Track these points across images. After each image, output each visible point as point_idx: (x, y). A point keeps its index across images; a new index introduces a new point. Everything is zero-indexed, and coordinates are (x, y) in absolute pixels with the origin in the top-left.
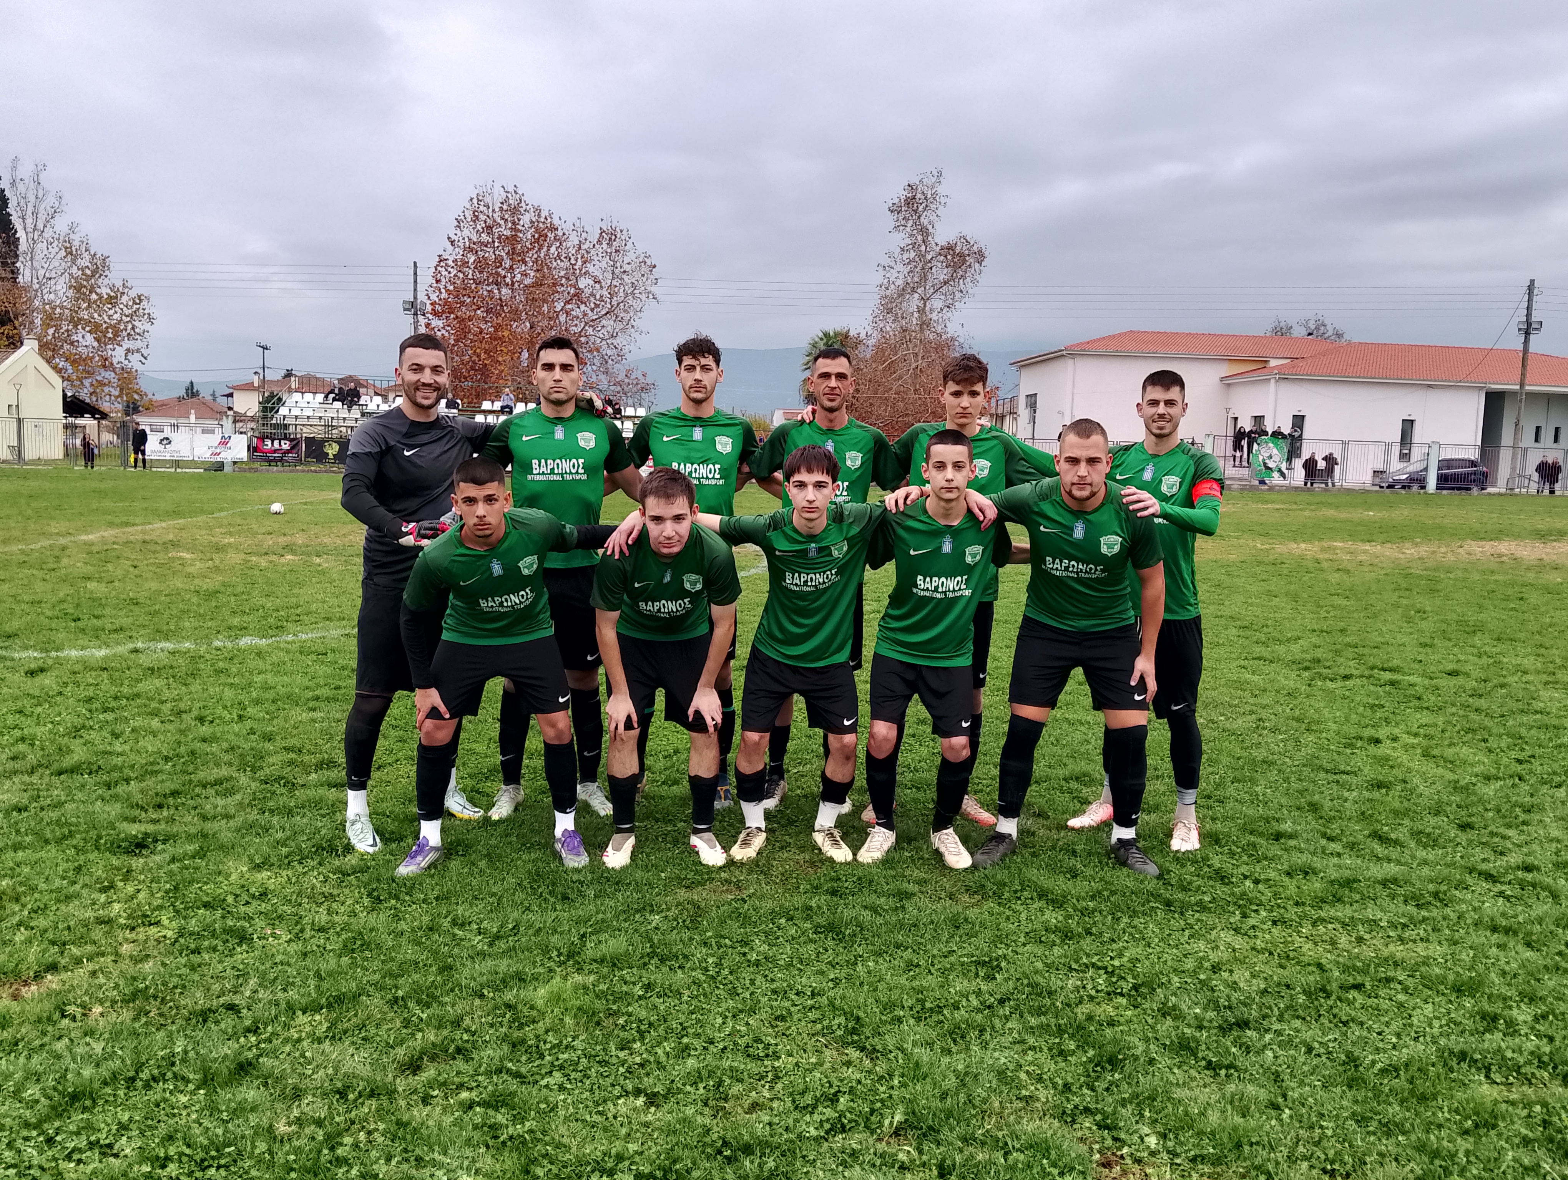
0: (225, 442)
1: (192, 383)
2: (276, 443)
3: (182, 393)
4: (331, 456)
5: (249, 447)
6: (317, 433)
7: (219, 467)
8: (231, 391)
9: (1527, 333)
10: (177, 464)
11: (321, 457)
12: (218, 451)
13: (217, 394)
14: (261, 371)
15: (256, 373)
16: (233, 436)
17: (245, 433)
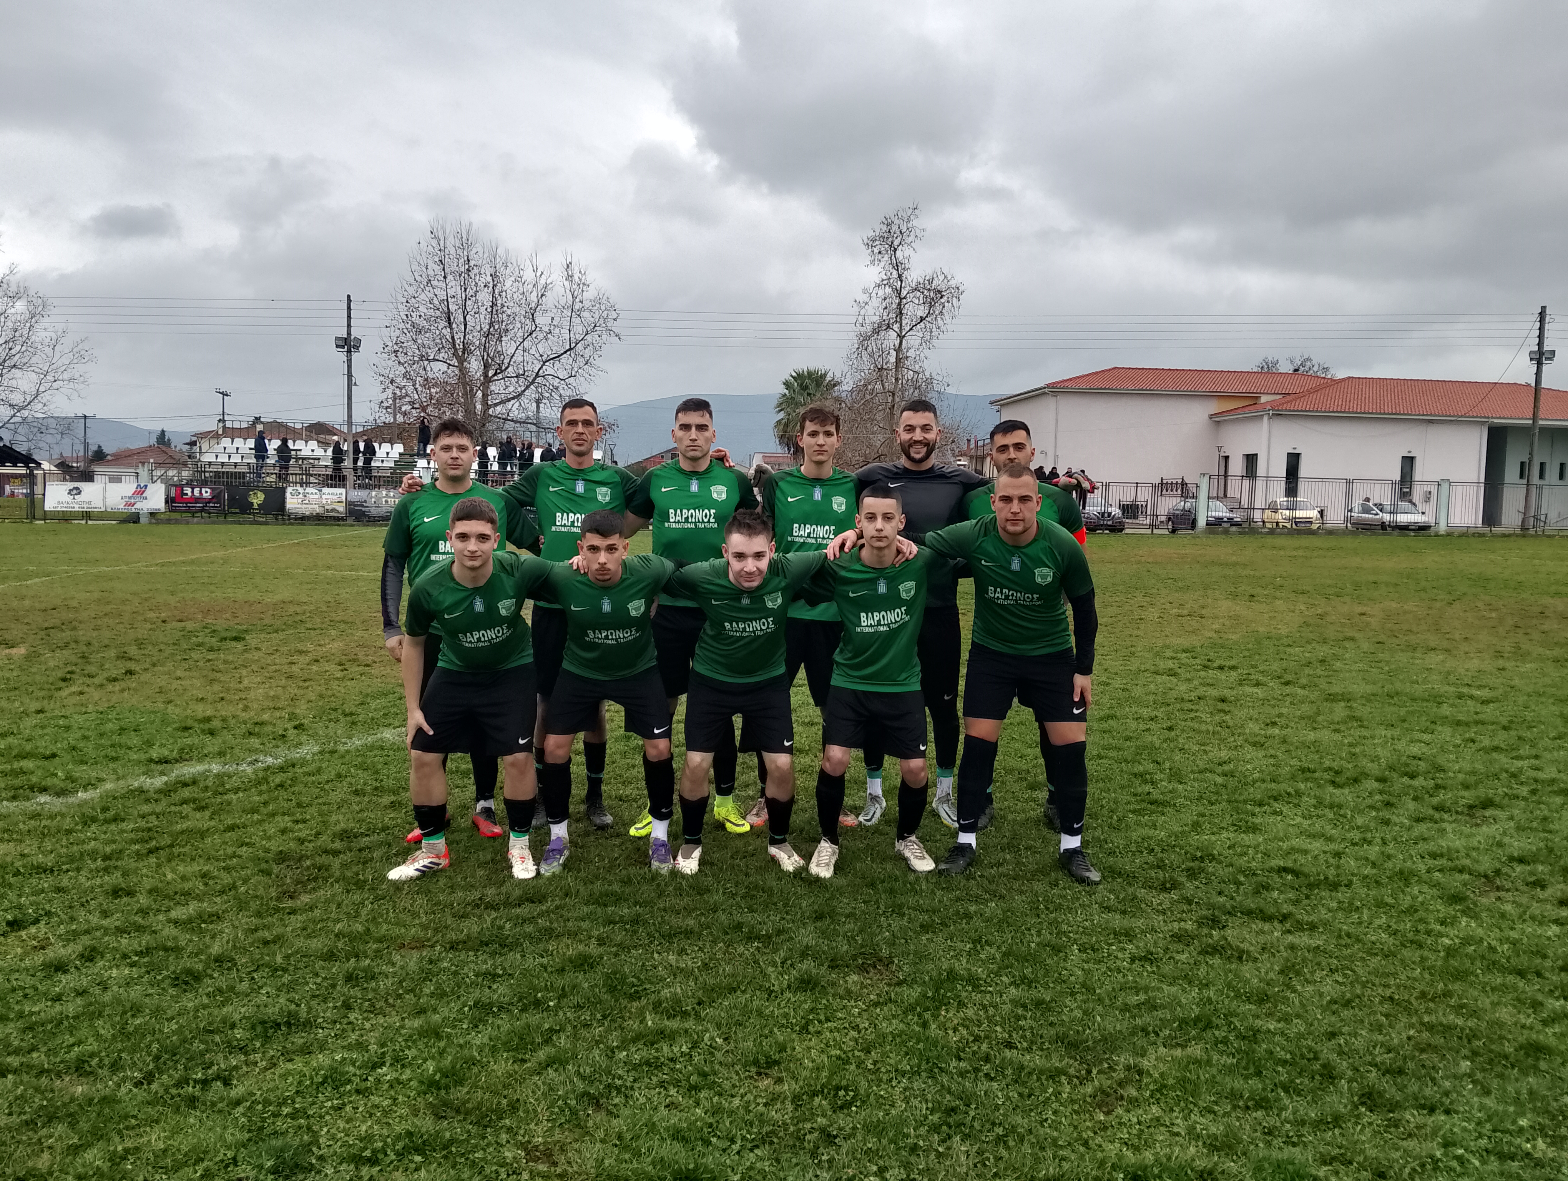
0: (141, 491)
1: (163, 432)
2: (196, 491)
4: (256, 506)
5: (167, 497)
7: (135, 518)
9: (1540, 364)
10: (87, 515)
11: (246, 508)
12: (133, 501)
16: (150, 486)
17: (163, 481)
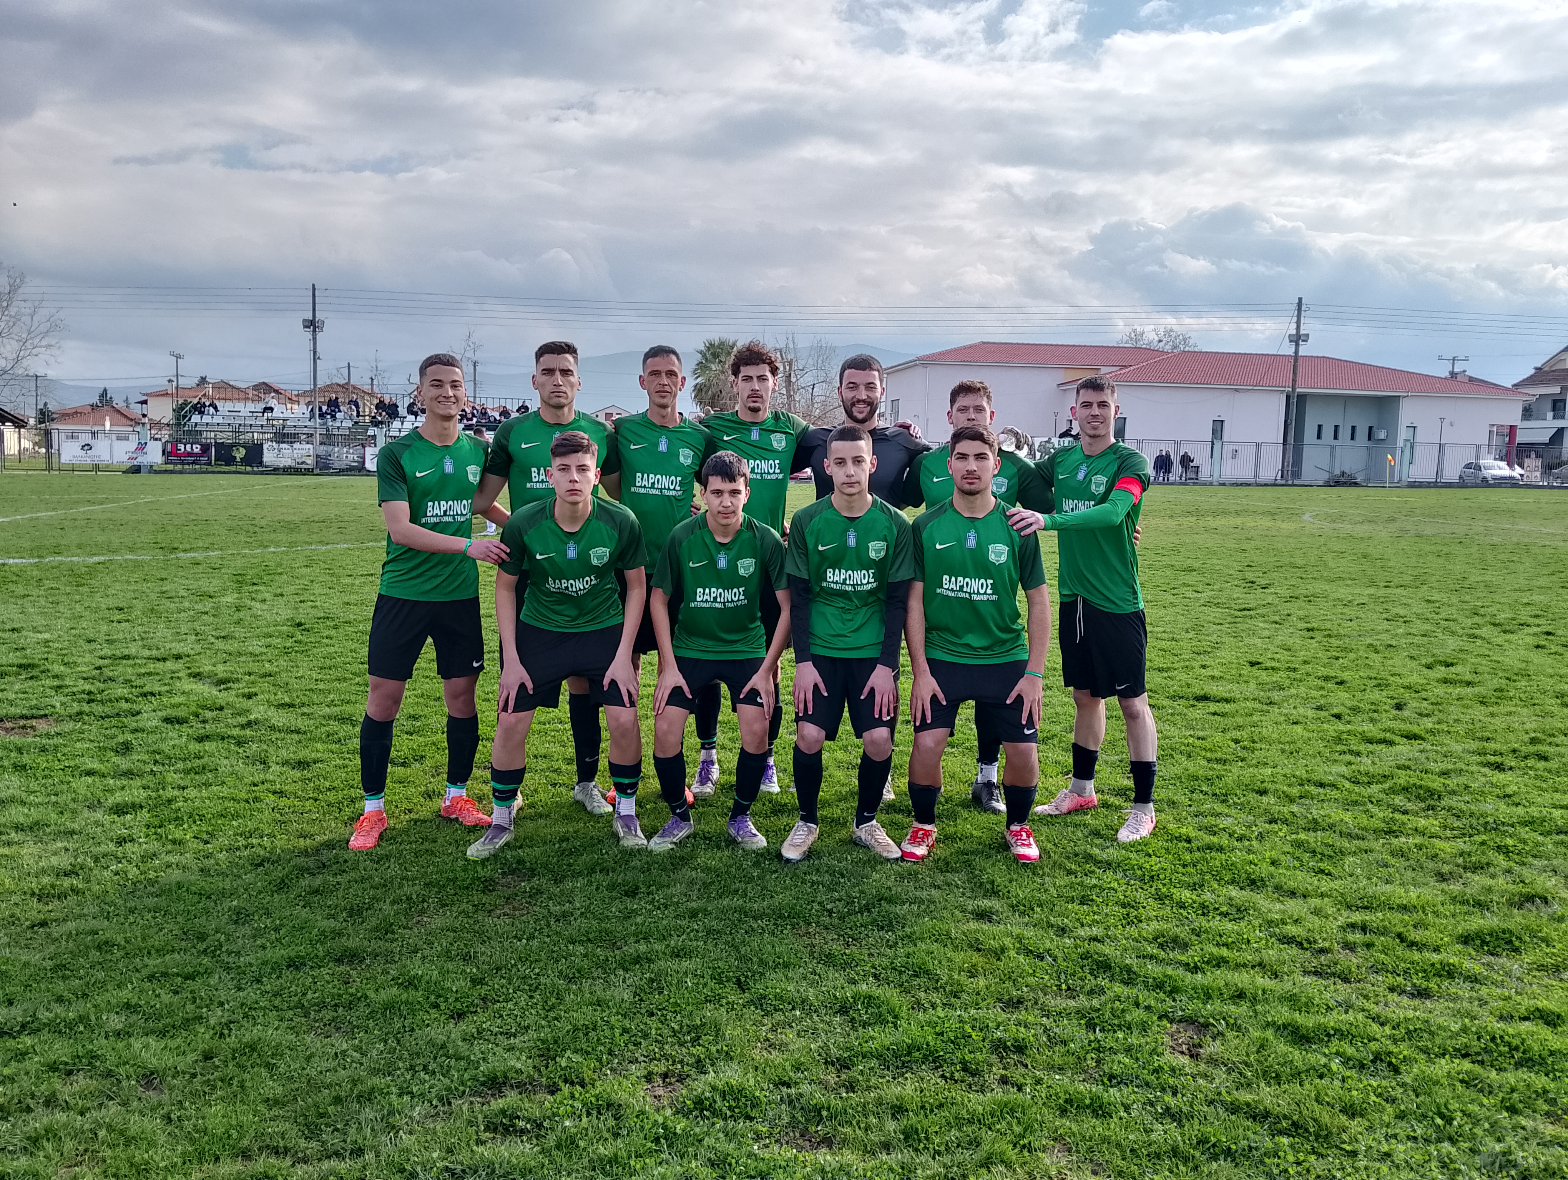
0: (141, 447)
1: (105, 390)
2: (188, 447)
3: (95, 400)
4: (238, 460)
5: (164, 452)
6: (225, 438)
7: (136, 470)
8: (145, 398)
9: (1297, 343)
10: (97, 468)
11: (230, 460)
12: (135, 456)
13: (130, 401)
14: (175, 379)
15: (170, 381)
16: (149, 442)
17: (160, 440)
